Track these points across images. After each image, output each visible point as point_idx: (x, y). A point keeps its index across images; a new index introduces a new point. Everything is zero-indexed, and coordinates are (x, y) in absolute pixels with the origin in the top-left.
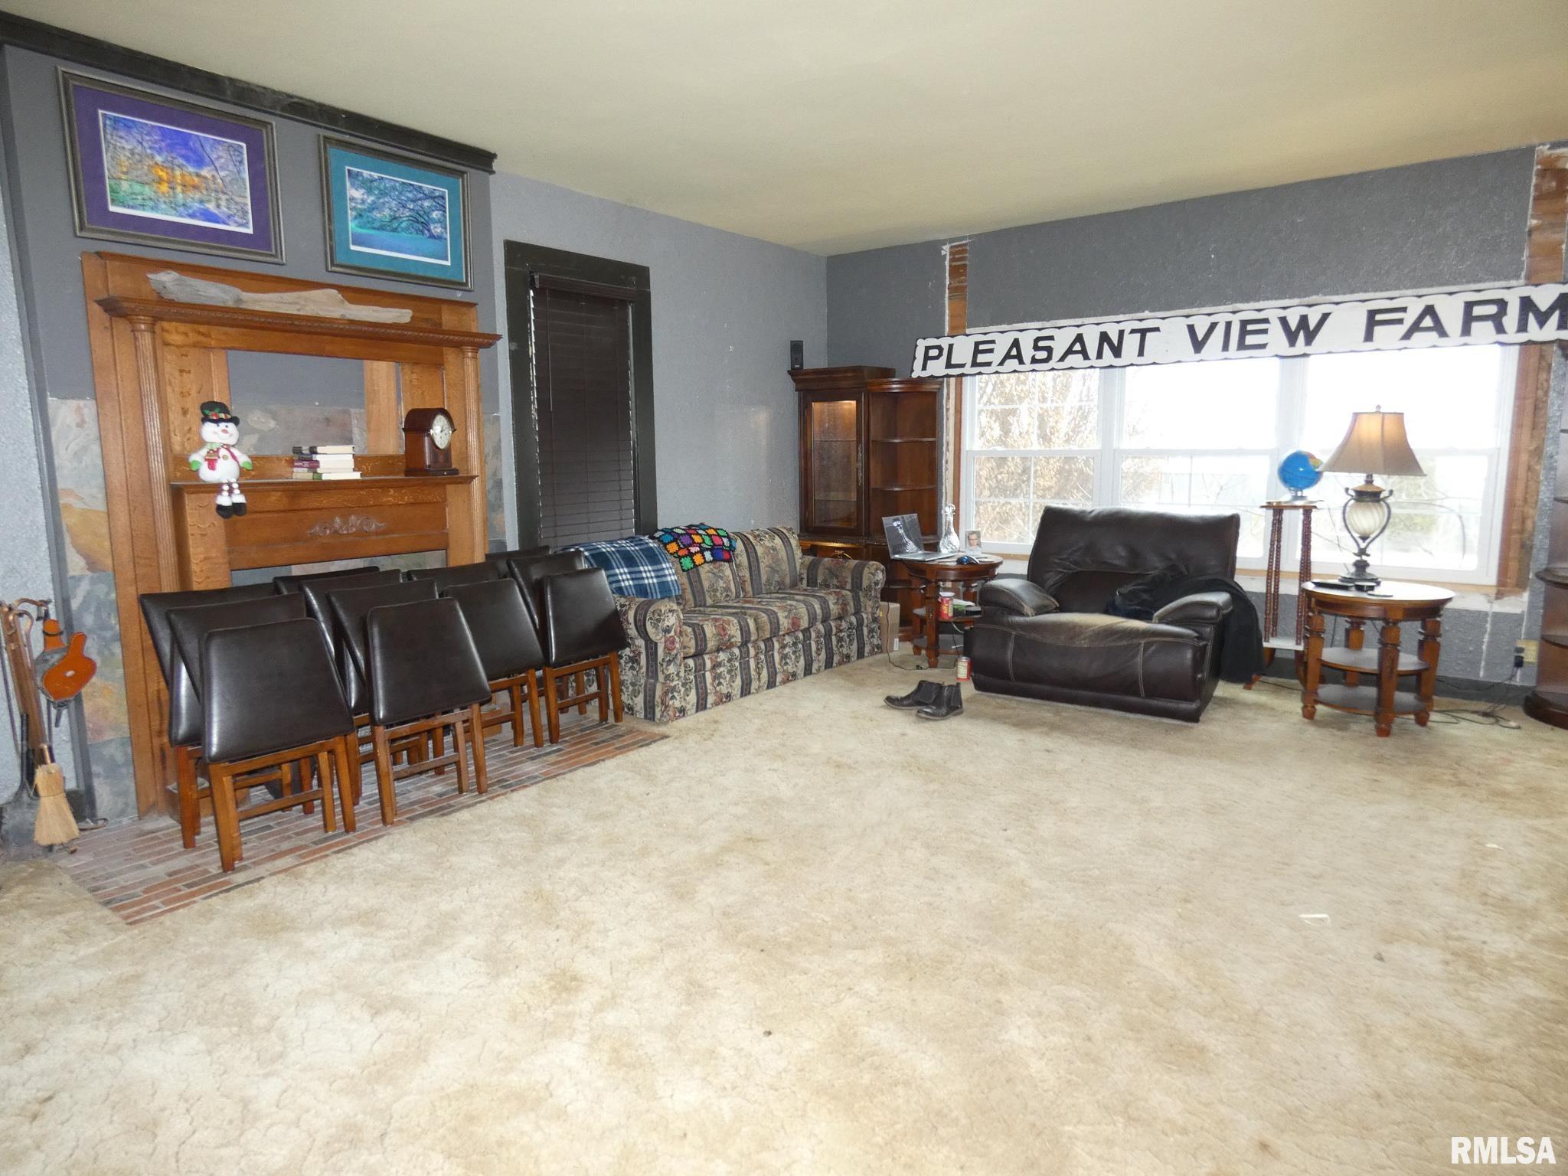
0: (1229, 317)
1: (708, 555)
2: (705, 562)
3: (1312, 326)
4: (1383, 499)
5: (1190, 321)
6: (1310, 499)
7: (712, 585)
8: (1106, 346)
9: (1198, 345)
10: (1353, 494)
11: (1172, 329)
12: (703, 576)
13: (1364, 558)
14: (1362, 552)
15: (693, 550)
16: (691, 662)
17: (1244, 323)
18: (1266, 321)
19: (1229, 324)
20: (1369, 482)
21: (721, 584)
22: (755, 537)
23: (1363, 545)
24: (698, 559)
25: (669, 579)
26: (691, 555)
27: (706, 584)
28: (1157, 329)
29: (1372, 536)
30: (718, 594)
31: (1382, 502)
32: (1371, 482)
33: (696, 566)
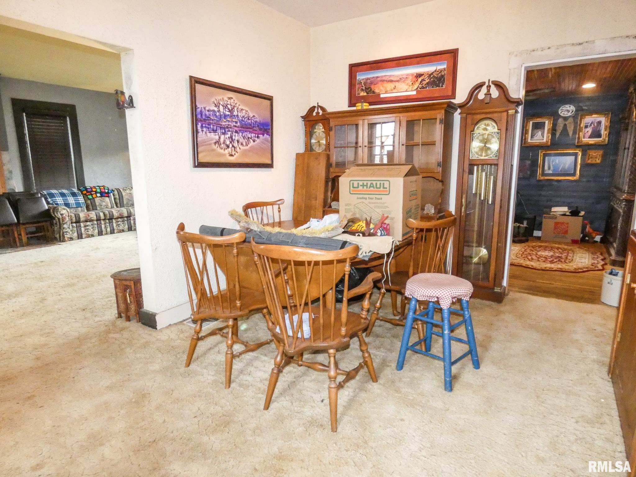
1: (99, 195)
2: (97, 197)
7: (100, 204)
12: (96, 201)
15: (93, 193)
16: (74, 225)
21: (104, 204)
22: (123, 190)
24: (94, 196)
25: (80, 201)
26: (92, 195)
27: (97, 204)
30: (103, 207)
33: (93, 198)
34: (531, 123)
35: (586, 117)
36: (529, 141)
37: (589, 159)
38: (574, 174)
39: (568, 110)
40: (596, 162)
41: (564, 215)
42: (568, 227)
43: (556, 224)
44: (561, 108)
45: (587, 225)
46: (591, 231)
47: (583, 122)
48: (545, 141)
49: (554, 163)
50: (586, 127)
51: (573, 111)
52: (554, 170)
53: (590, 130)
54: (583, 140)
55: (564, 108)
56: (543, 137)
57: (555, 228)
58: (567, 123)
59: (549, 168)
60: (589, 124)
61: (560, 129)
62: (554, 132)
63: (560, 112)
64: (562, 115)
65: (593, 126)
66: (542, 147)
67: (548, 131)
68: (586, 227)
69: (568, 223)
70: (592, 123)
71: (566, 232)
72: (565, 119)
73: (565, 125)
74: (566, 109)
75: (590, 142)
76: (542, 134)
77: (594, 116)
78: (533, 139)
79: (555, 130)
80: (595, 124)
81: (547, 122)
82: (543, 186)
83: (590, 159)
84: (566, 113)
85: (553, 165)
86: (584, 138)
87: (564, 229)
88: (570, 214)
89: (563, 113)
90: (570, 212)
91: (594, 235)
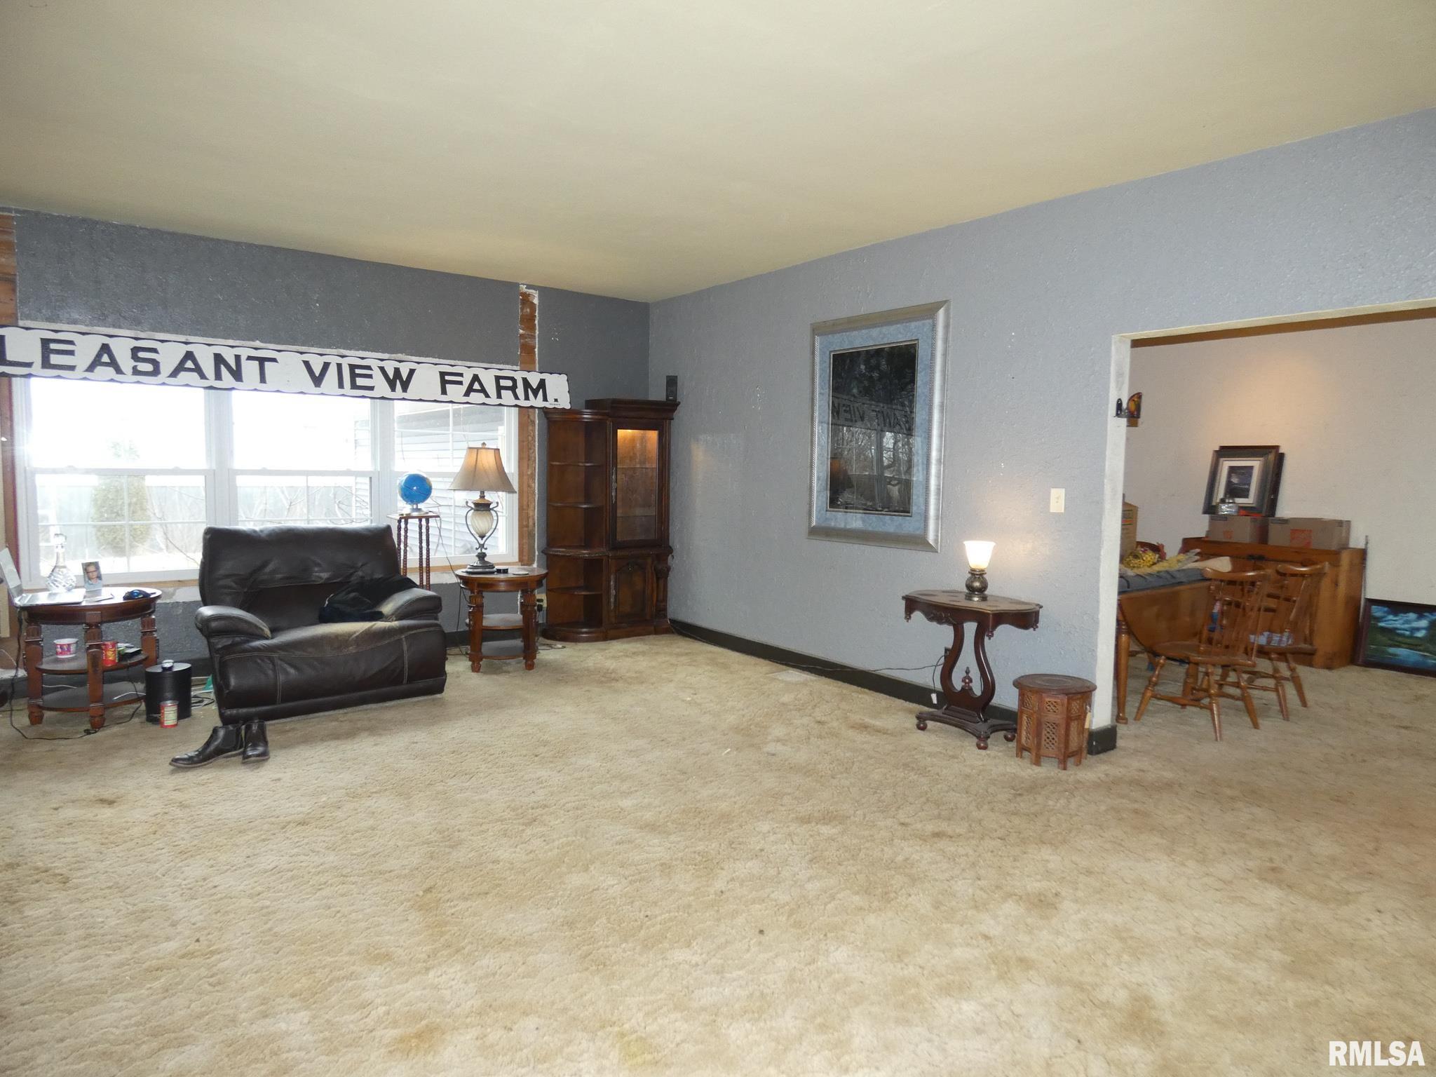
0: (340, 360)
3: (405, 377)
4: (492, 509)
5: (306, 357)
6: (425, 510)
8: (223, 369)
9: (318, 380)
10: (473, 506)
11: (289, 363)
13: (483, 551)
14: (482, 546)
17: (352, 367)
18: (369, 368)
19: (339, 366)
20: (482, 497)
23: (482, 542)
28: (274, 360)
29: (488, 535)
31: (492, 512)
32: (484, 497)
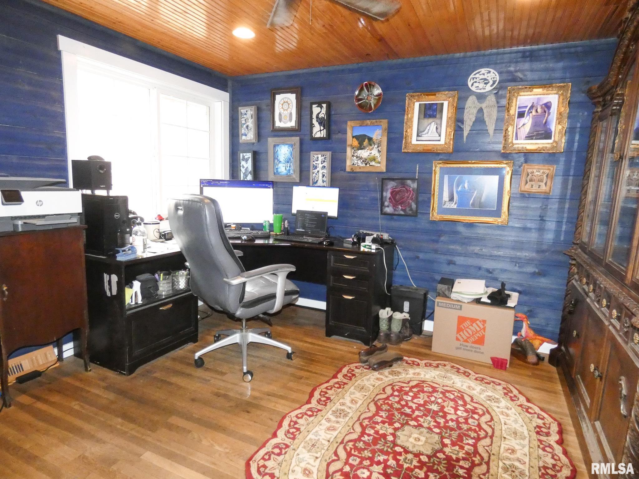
34: (417, 105)
35: (522, 93)
36: (414, 142)
37: (527, 183)
38: (497, 213)
39: (485, 79)
40: (539, 190)
41: (478, 301)
42: (484, 329)
43: (461, 320)
44: (472, 76)
45: (522, 321)
46: (531, 333)
47: (514, 104)
48: (442, 142)
49: (460, 189)
50: (521, 115)
51: (494, 82)
52: (461, 203)
53: (527, 123)
54: (515, 142)
55: (477, 76)
56: (440, 136)
57: (459, 330)
58: (483, 106)
59: (451, 199)
60: (527, 110)
61: (469, 117)
62: (460, 124)
63: (470, 84)
64: (473, 89)
65: (534, 113)
66: (438, 154)
67: (448, 122)
68: (521, 327)
69: (484, 321)
70: (532, 107)
71: (481, 341)
72: (481, 97)
73: (481, 110)
74: (482, 77)
75: (529, 147)
76: (437, 128)
77: (536, 91)
78: (420, 138)
79: (462, 121)
80: (539, 110)
81: (446, 104)
82: (440, 233)
83: (529, 183)
84: (481, 85)
85: (457, 192)
86: (517, 139)
87: (477, 332)
88: (489, 301)
89: (475, 85)
90: (489, 297)
91: (536, 343)
